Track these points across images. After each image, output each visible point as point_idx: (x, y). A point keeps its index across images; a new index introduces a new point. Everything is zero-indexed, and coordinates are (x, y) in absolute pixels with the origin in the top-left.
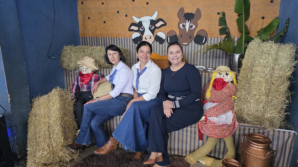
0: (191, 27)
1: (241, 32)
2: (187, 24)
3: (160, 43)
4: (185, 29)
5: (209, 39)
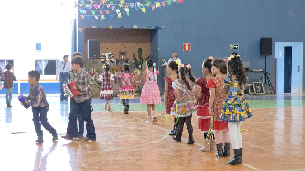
0: (124, 57)
1: (140, 59)
2: (122, 56)
3: (112, 63)
4: (121, 58)
5: (130, 61)
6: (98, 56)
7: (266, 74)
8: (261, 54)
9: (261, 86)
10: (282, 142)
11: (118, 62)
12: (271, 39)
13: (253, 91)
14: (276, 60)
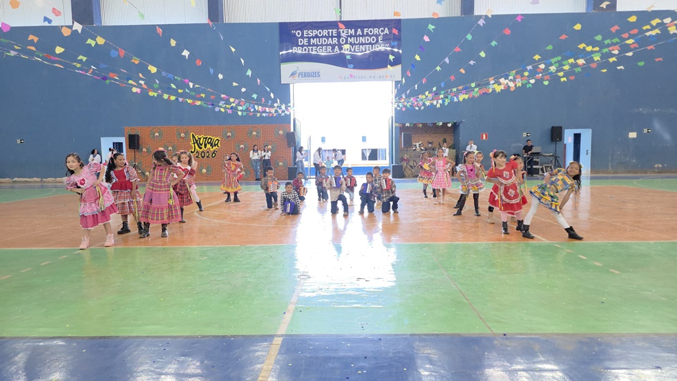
2: (430, 145)
4: (429, 147)
6: (411, 145)
7: (556, 158)
8: (552, 141)
9: (551, 168)
10: (570, 217)
11: (426, 149)
12: (561, 127)
13: (543, 172)
14: (565, 145)
